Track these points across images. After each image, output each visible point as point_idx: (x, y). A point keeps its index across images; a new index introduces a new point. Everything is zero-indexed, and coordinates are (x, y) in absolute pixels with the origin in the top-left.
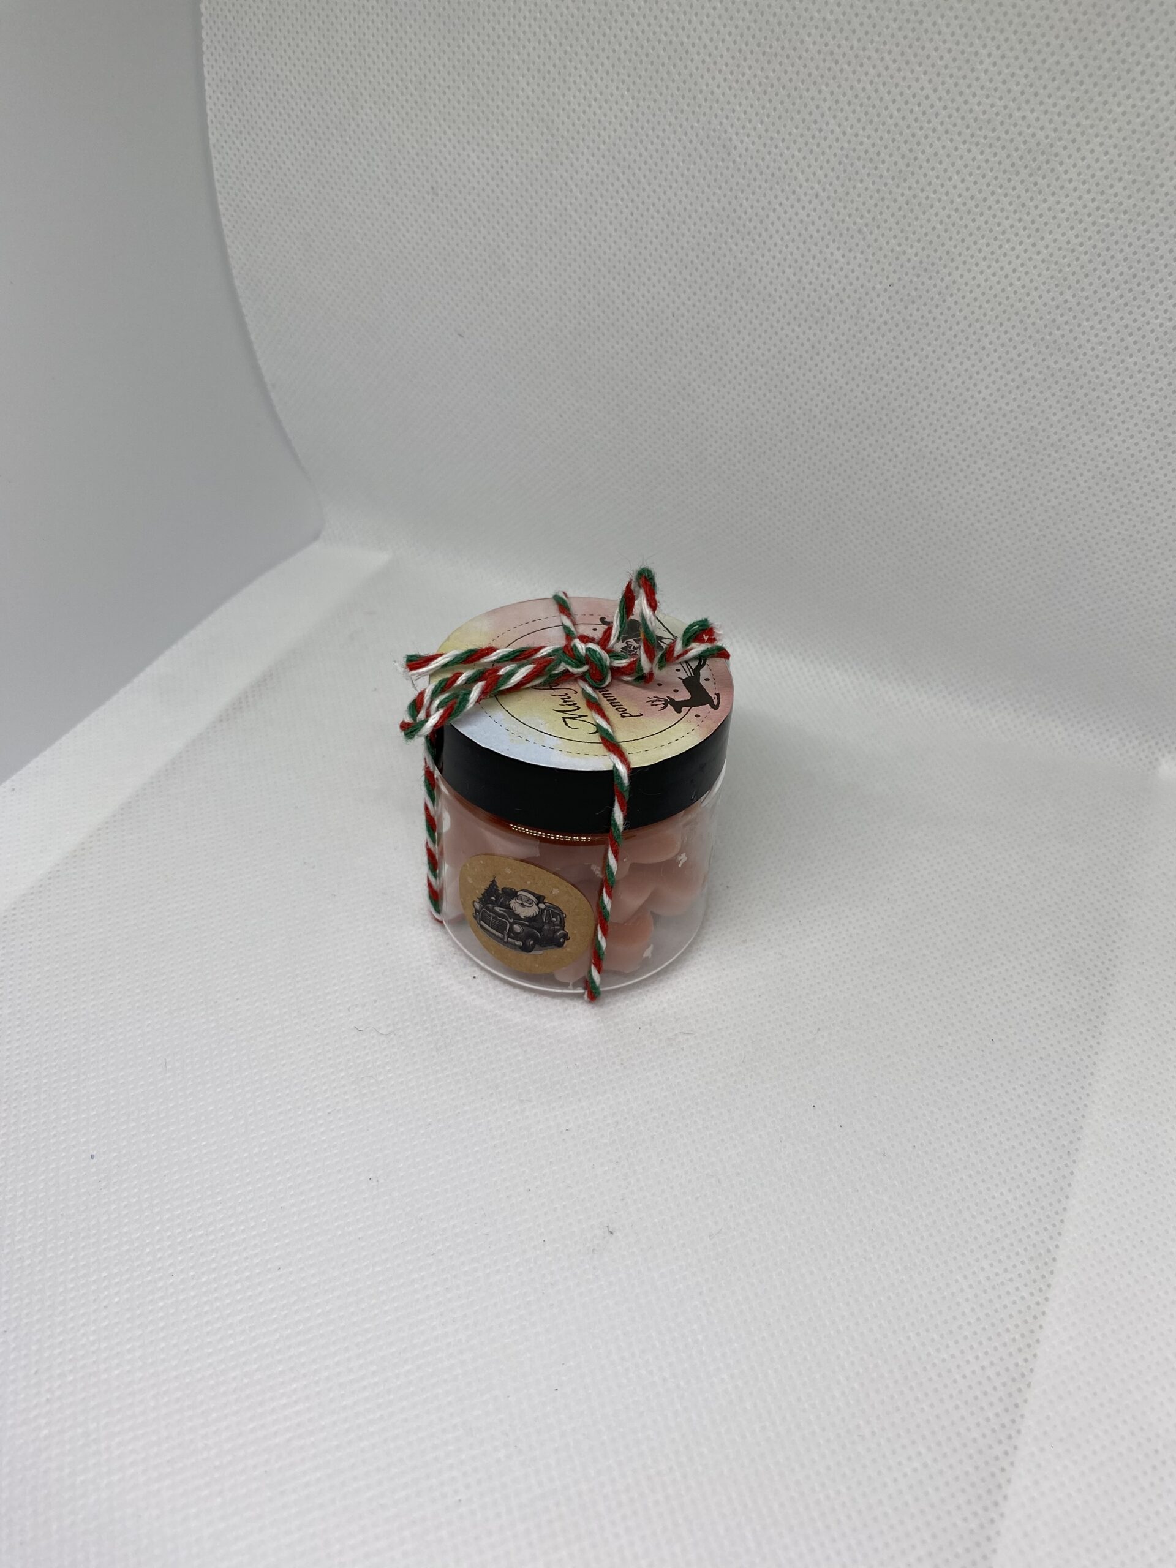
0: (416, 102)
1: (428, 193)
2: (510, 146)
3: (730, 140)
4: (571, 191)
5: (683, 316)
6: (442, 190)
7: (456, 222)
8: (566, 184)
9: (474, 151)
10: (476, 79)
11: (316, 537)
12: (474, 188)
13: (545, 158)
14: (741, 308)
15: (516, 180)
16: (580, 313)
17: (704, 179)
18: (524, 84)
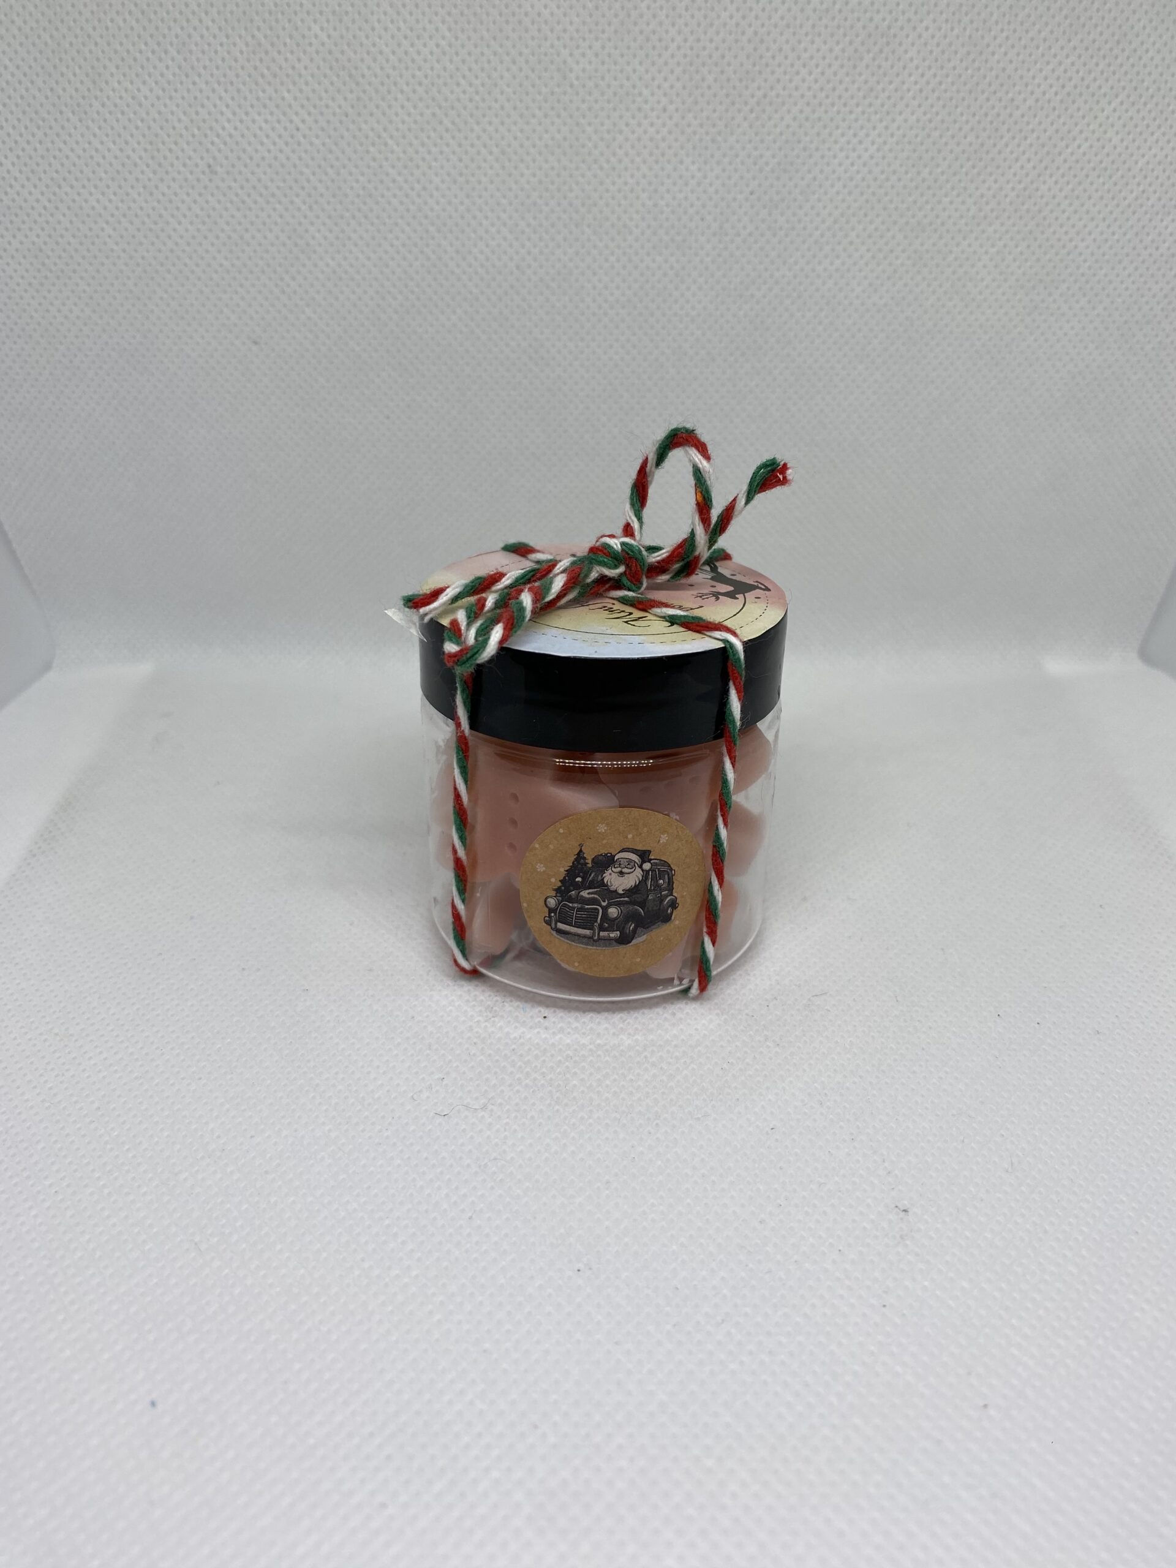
0: (180, 67)
1: (203, 173)
2: (305, 102)
3: (565, 62)
4: (386, 144)
5: (529, 266)
6: (222, 166)
7: (243, 202)
8: (379, 137)
9: (259, 114)
10: (256, 33)
11: (47, 667)
12: (263, 158)
13: (350, 110)
14: (595, 247)
15: (316, 141)
16: (406, 286)
17: (540, 108)
18: (316, 28)
